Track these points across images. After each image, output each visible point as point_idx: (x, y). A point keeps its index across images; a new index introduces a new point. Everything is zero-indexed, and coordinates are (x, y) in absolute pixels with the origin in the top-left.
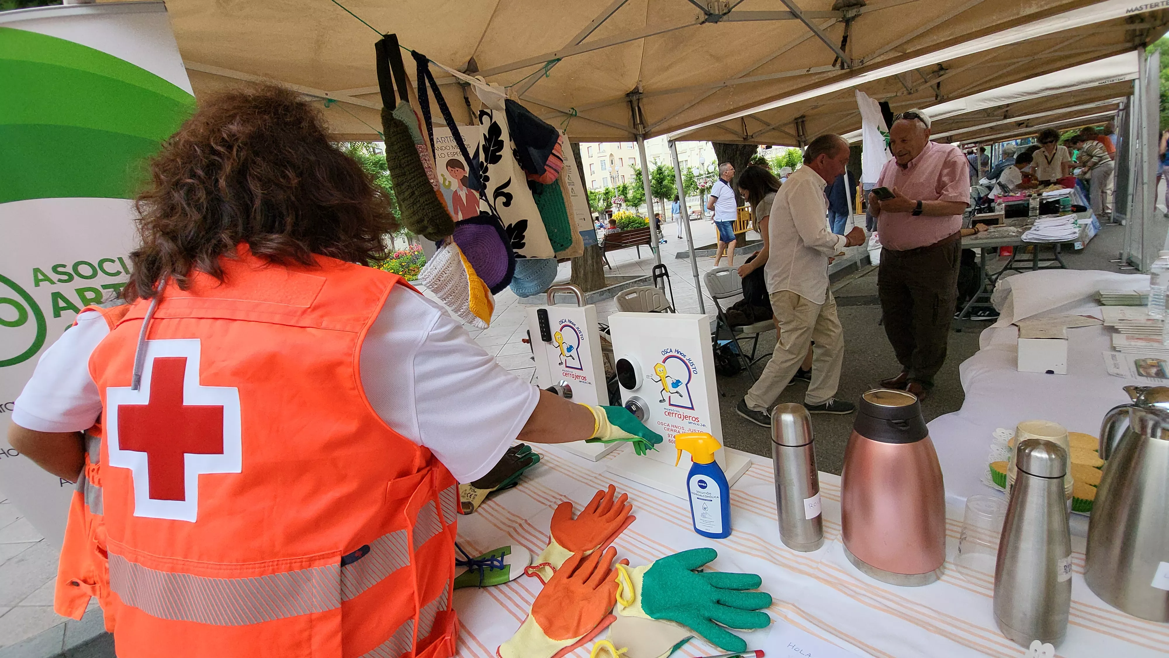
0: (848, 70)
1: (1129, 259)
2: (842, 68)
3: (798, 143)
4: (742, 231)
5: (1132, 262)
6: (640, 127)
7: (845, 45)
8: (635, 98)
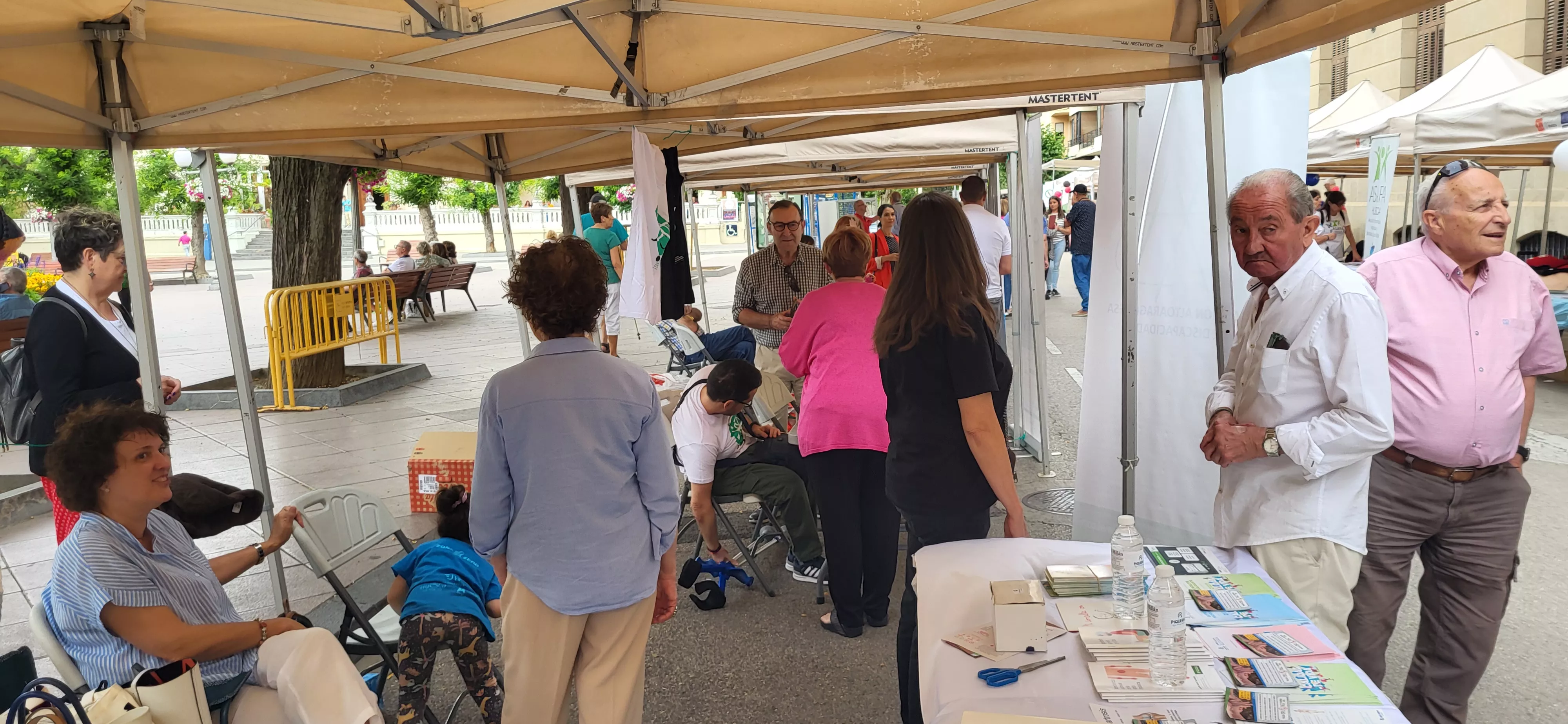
0: (640, 108)
1: (1022, 439)
2: (629, 101)
3: (489, 174)
4: (336, 344)
5: (1026, 445)
6: (124, 115)
7: (634, 60)
8: (108, 36)
